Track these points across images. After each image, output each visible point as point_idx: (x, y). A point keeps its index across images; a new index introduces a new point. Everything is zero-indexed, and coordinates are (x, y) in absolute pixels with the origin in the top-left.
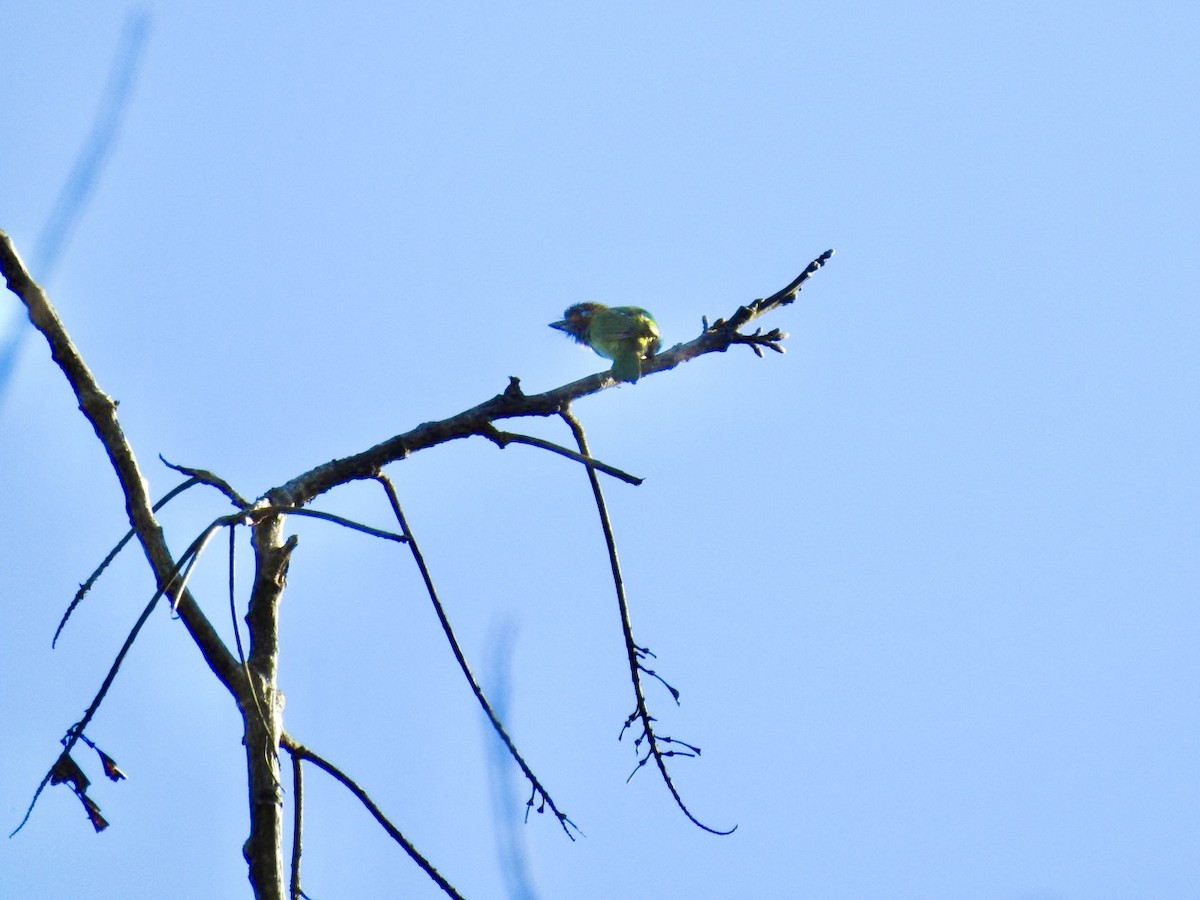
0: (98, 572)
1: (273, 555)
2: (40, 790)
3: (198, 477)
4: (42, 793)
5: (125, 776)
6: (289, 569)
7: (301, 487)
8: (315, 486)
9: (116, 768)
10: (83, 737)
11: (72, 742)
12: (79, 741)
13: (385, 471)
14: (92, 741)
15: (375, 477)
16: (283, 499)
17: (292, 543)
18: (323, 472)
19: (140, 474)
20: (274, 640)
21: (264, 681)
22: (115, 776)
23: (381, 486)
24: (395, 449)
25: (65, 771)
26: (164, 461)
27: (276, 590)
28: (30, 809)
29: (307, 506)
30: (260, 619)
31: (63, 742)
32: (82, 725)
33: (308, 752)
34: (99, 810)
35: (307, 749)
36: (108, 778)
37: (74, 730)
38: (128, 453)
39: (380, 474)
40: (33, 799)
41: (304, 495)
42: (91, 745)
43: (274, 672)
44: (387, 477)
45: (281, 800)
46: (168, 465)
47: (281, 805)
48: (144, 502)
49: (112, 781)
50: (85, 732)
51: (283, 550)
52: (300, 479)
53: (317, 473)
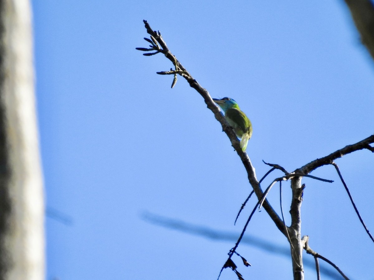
0: (247, 200)
1: (297, 191)
2: (222, 270)
3: (276, 167)
4: (223, 271)
5: (250, 265)
6: (304, 195)
7: (307, 168)
8: (311, 168)
9: (247, 262)
10: (235, 252)
11: (232, 254)
12: (234, 253)
13: (334, 162)
14: (239, 254)
15: (331, 164)
16: (300, 172)
17: (303, 186)
18: (313, 163)
19: (252, 166)
20: (299, 218)
21: (296, 232)
22: (247, 265)
23: (334, 167)
24: (337, 154)
25: (230, 264)
26: (264, 162)
27: (299, 202)
28: (219, 277)
29: (309, 174)
30: (294, 212)
31: (229, 254)
32: (235, 248)
33: (319, 255)
34: (242, 276)
35: (319, 254)
36: (245, 266)
37: (232, 250)
38: (248, 160)
39: (333, 163)
40: (219, 273)
41: (308, 171)
42: (238, 255)
43: (300, 229)
44: (336, 164)
45: (303, 270)
46: (266, 163)
47: (303, 272)
48: (254, 175)
49: (246, 267)
50: (236, 251)
51: (301, 189)
52: (306, 166)
53: (312, 163)
